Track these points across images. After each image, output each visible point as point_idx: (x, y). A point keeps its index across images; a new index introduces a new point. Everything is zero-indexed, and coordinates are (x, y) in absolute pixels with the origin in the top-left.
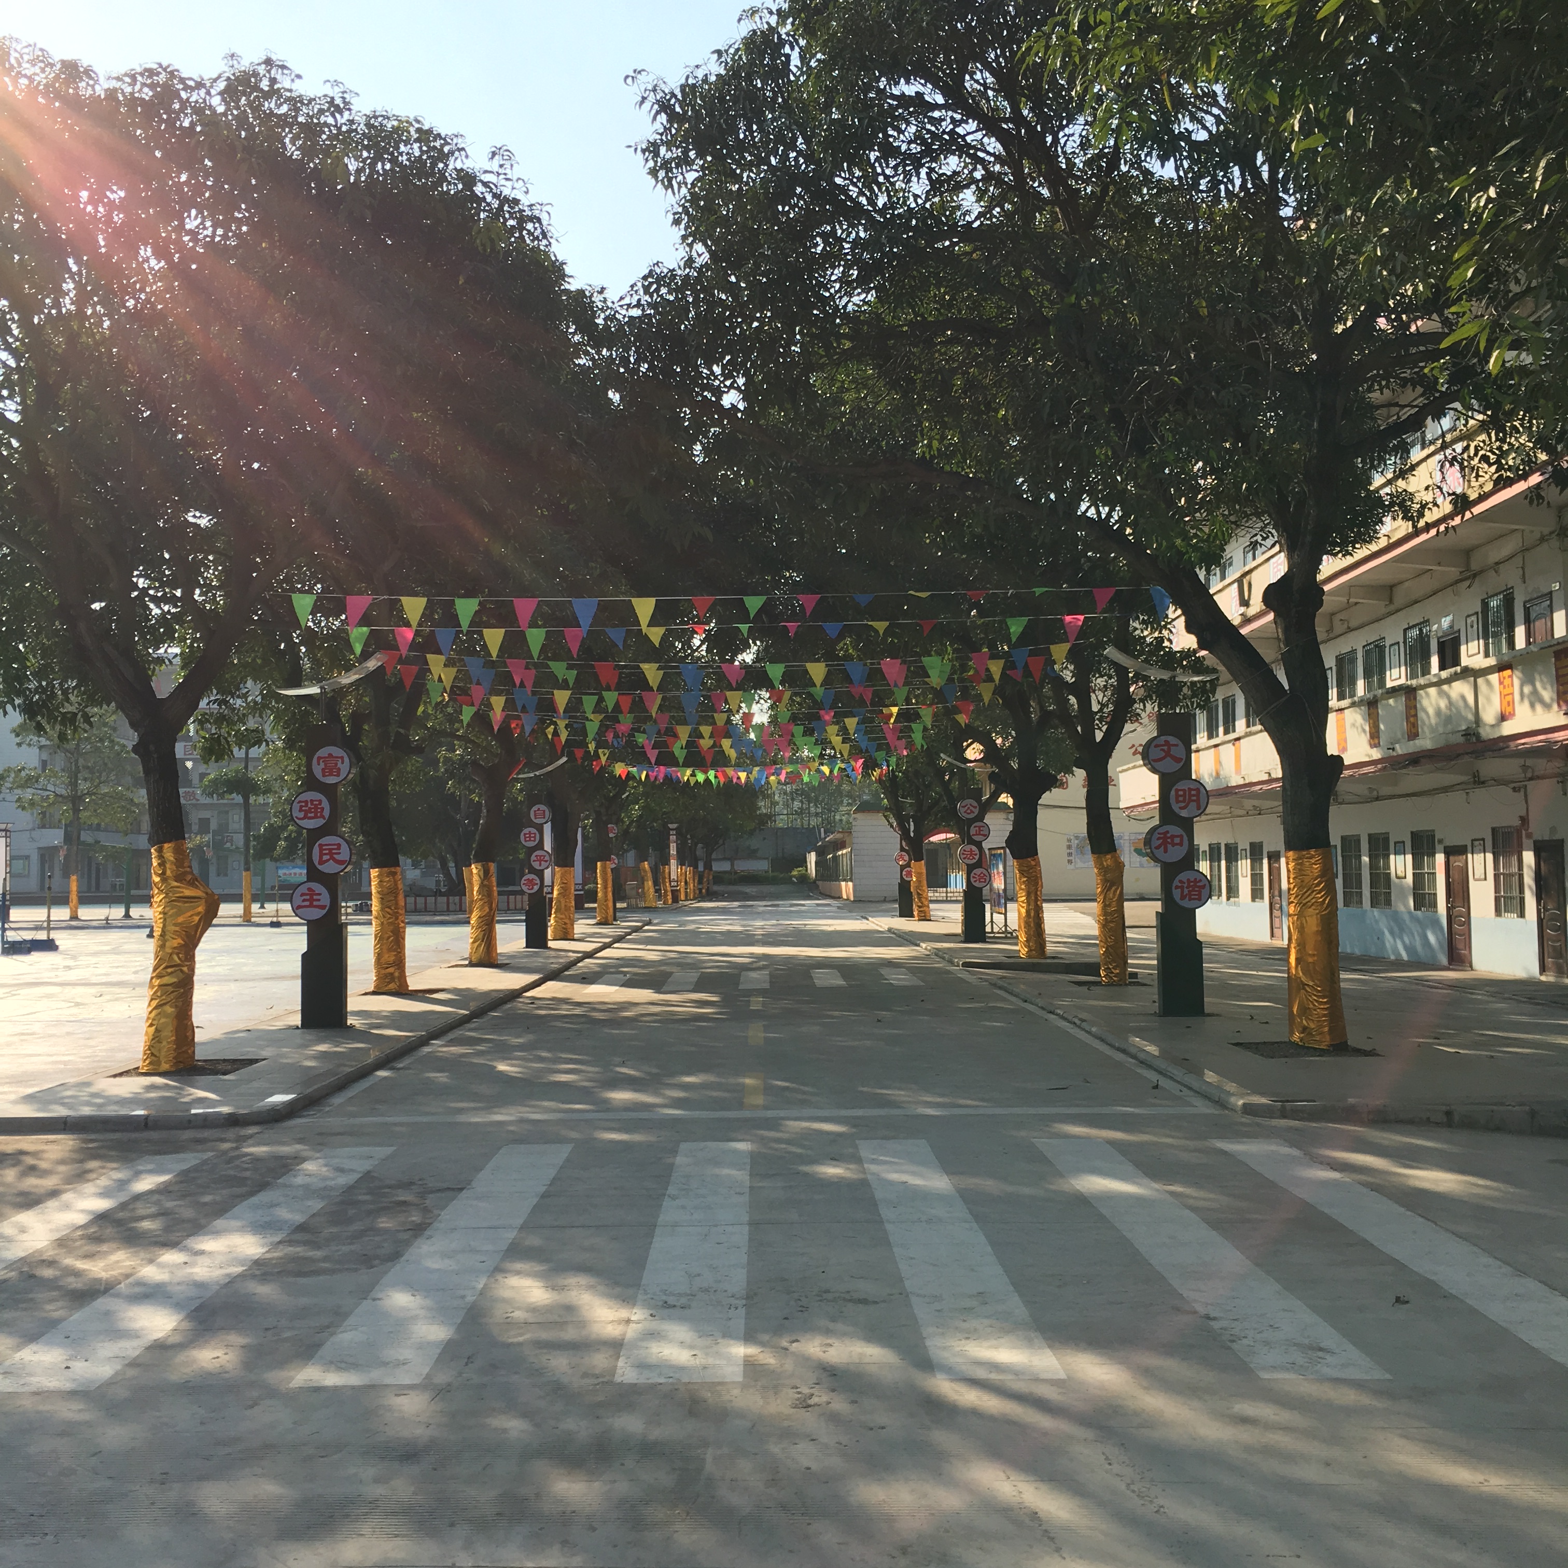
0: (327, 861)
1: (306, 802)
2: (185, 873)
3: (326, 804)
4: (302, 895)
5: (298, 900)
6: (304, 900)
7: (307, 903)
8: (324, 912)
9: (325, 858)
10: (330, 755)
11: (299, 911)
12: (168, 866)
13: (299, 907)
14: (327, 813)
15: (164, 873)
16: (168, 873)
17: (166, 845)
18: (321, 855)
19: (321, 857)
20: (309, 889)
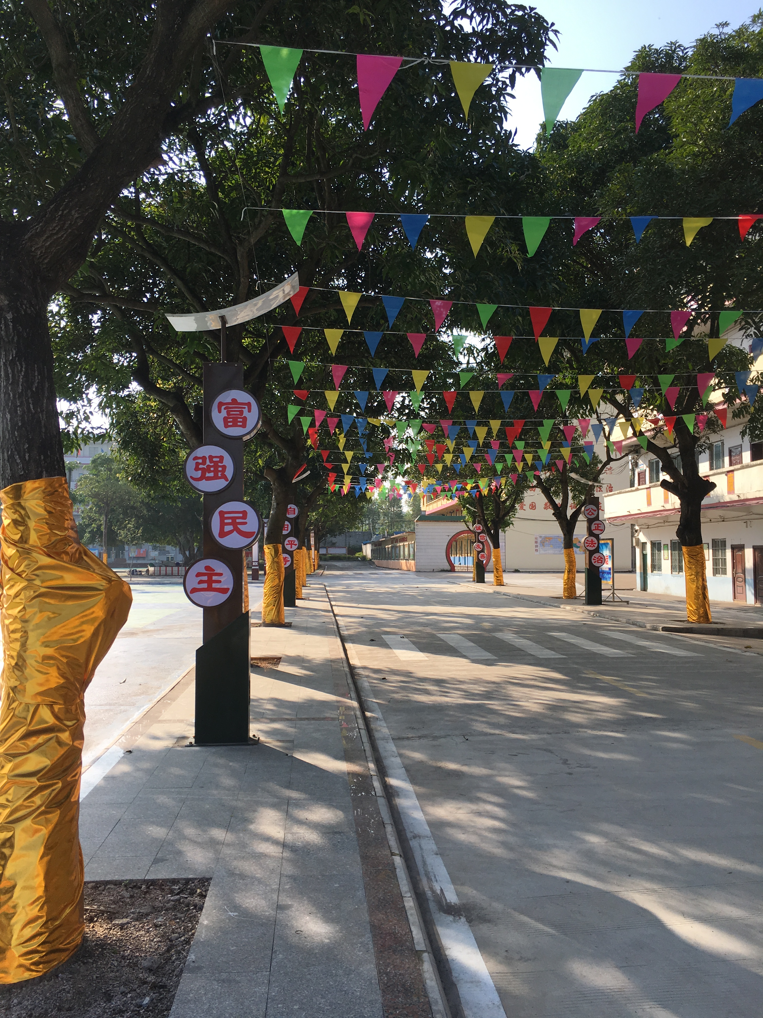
0: (230, 532)
1: (204, 458)
2: (65, 540)
3: (228, 462)
4: (198, 575)
5: (193, 581)
6: (200, 582)
7: (205, 586)
8: (225, 597)
9: (228, 528)
10: (234, 401)
11: (194, 596)
12: (32, 524)
13: (194, 590)
14: (229, 473)
15: (24, 540)
16: (33, 538)
17: (29, 485)
18: (222, 524)
19: (222, 528)
20: (207, 568)
